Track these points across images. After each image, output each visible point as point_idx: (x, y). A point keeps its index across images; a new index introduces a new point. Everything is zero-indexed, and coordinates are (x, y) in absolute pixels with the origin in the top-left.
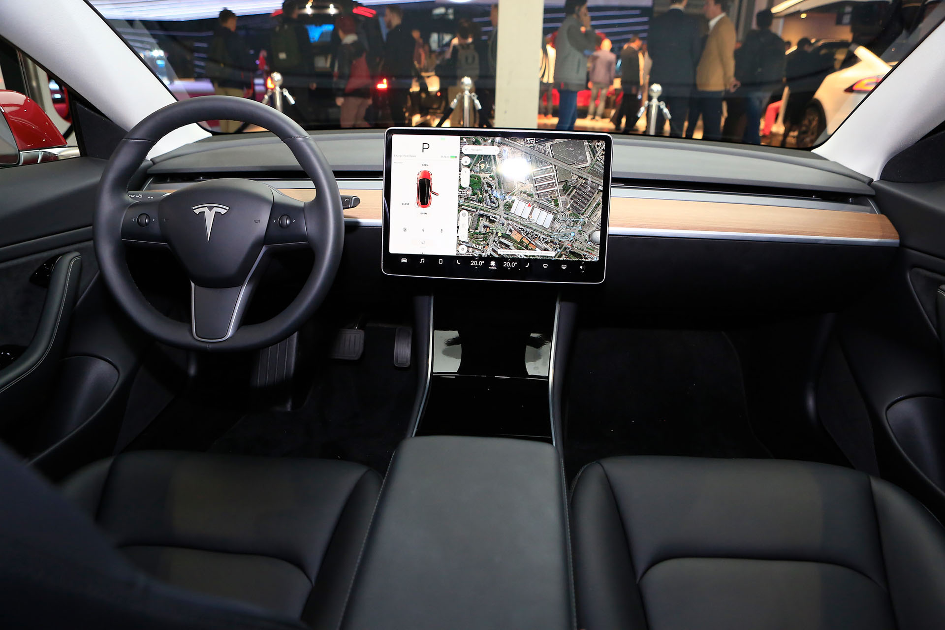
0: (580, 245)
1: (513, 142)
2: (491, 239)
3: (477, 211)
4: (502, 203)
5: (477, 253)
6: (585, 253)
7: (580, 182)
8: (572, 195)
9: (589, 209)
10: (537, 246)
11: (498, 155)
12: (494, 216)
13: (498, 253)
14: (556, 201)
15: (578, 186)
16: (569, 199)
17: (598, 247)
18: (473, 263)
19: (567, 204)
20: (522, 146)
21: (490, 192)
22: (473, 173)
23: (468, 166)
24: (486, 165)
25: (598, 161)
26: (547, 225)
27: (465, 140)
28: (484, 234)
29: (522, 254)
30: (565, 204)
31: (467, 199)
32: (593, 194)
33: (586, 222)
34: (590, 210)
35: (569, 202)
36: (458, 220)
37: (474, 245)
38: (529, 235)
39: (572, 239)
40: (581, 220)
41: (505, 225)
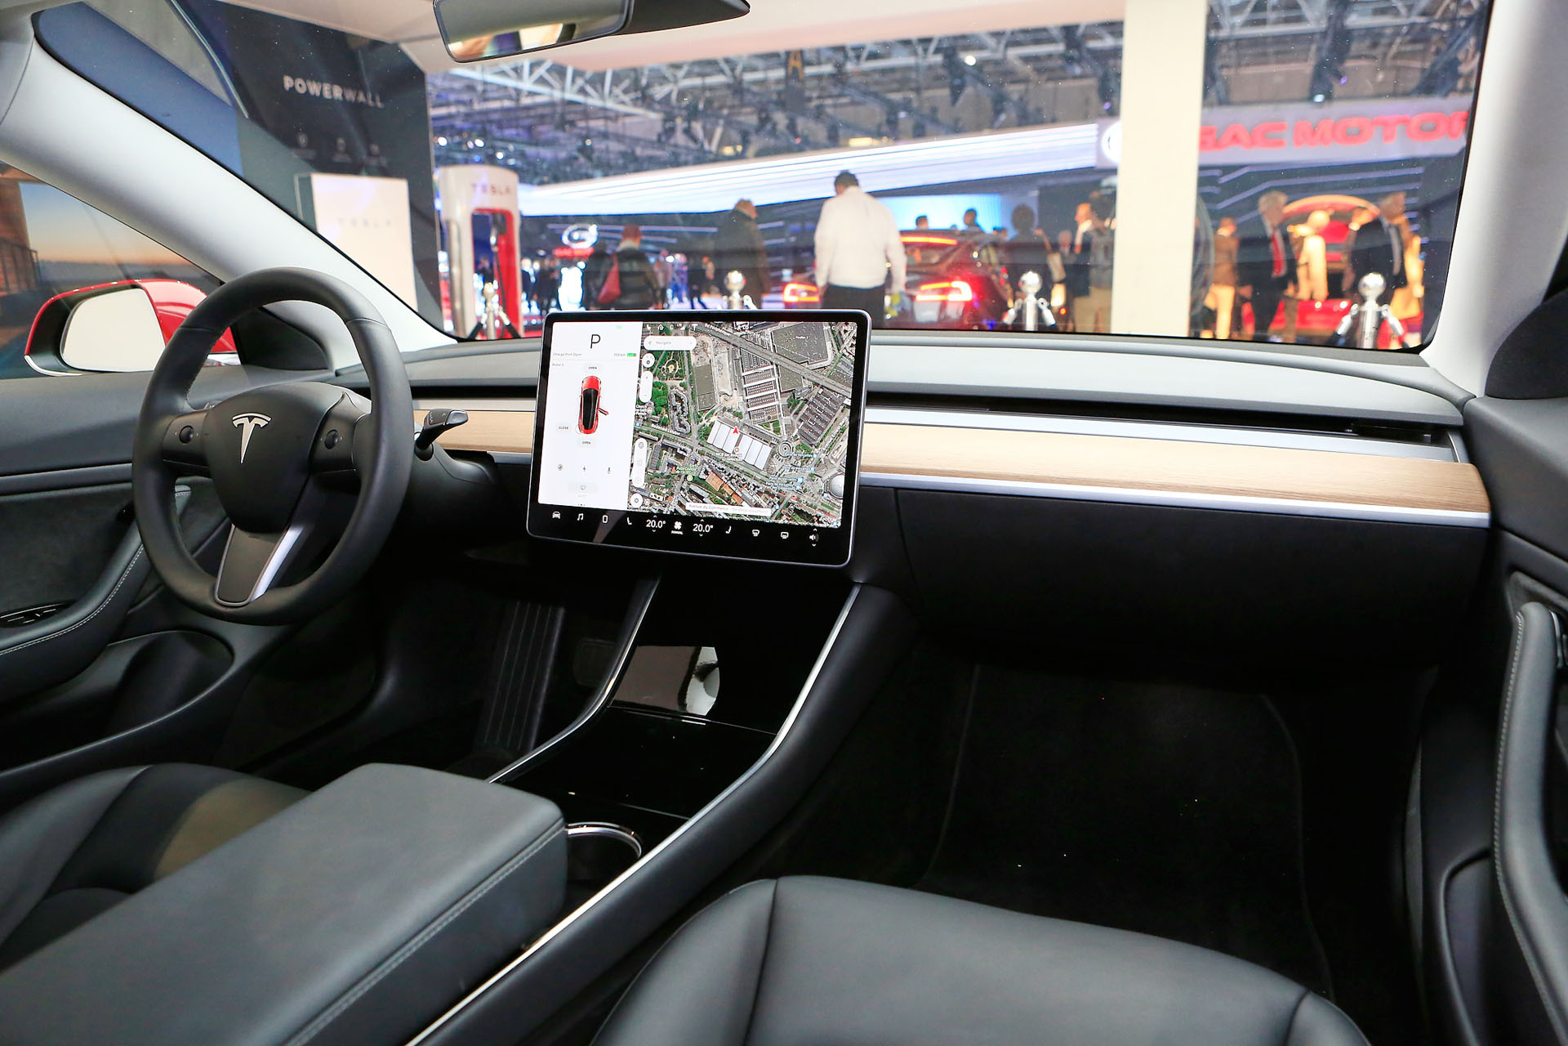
0: (812, 499)
1: (717, 329)
2: (677, 485)
3: (659, 439)
4: (695, 428)
5: (655, 509)
6: (819, 513)
7: (815, 392)
8: (801, 413)
9: (827, 437)
10: (744, 499)
11: (694, 350)
12: (683, 447)
13: (687, 508)
14: (776, 423)
15: (811, 399)
16: (796, 422)
17: (840, 503)
18: (650, 524)
19: (793, 430)
20: (729, 334)
21: (679, 409)
22: (657, 380)
23: (651, 369)
24: (675, 367)
25: (845, 356)
26: (761, 465)
27: (649, 328)
28: (668, 477)
29: (721, 511)
30: (790, 428)
31: (647, 420)
32: (835, 412)
33: (822, 460)
34: (829, 440)
35: (796, 426)
36: (633, 454)
37: (653, 494)
38: (734, 481)
39: (798, 488)
40: (815, 456)
41: (698, 464)
